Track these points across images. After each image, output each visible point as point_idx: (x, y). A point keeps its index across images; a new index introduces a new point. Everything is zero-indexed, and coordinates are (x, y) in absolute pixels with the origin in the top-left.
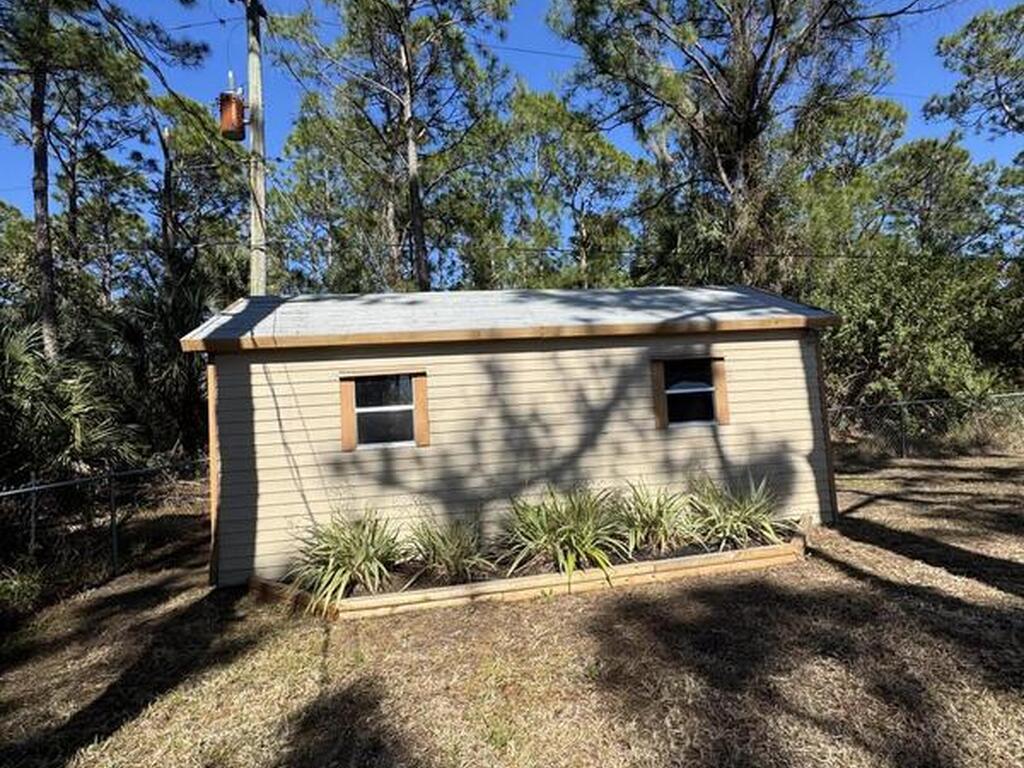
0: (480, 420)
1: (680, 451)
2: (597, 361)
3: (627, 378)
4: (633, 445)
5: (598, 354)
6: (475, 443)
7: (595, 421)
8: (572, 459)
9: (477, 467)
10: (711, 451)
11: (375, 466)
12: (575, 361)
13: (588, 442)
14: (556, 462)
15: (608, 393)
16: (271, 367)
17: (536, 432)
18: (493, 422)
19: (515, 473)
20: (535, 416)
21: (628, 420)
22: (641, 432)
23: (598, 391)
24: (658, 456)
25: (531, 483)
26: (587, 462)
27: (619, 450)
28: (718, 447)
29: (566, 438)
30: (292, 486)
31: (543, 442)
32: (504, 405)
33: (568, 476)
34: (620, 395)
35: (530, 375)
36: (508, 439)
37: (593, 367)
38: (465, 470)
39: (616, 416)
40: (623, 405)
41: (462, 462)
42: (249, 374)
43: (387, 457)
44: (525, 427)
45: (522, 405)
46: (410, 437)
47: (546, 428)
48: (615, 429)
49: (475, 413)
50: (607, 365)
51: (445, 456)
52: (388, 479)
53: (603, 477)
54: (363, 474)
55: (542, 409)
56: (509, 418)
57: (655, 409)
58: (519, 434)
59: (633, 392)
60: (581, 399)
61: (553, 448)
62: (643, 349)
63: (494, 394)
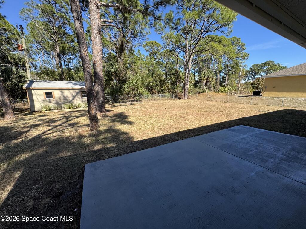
0: (60, 97)
1: (84, 100)
4: (78, 99)
5: (74, 90)
6: (60, 99)
7: (74, 97)
8: (72, 100)
9: (60, 101)
11: (48, 101)
12: (71, 91)
13: (73, 99)
15: (76, 94)
16: (34, 90)
17: (67, 98)
18: (62, 97)
19: (65, 102)
22: (79, 98)
23: (74, 94)
24: (81, 100)
25: (67, 103)
26: (73, 101)
27: (77, 100)
30: (38, 102)
31: (68, 99)
32: (63, 95)
33: (71, 102)
35: (66, 93)
37: (74, 92)
38: (59, 101)
39: (76, 96)
41: (59, 100)
42: (32, 91)
43: (49, 100)
44: (66, 97)
46: (52, 98)
47: (68, 98)
48: (76, 98)
49: (60, 96)
51: (56, 100)
52: (50, 102)
53: (75, 102)
54: (47, 101)
56: (64, 96)
57: (81, 96)
58: (65, 98)
59: (78, 94)
60: (72, 95)
61: (69, 99)
62: (80, 90)
63: (62, 94)
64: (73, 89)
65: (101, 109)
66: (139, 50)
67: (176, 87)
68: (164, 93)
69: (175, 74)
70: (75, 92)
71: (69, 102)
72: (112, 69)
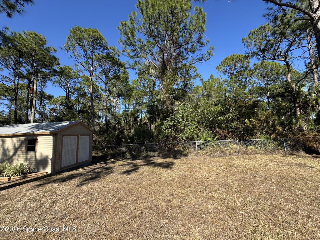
1: (29, 156)
2: (18, 139)
3: (22, 143)
4: (21, 155)
7: (16, 151)
8: (12, 157)
10: (34, 157)
12: (15, 139)
13: (15, 154)
14: (9, 157)
17: (7, 152)
19: (3, 159)
20: (8, 149)
21: (21, 150)
22: (23, 153)
23: (17, 145)
25: (5, 161)
26: (14, 158)
27: (19, 156)
28: (35, 156)
29: (11, 153)
31: (8, 154)
32: (3, 147)
33: (11, 160)
34: (20, 146)
35: (8, 143)
36: (3, 153)
37: (17, 141)
40: (21, 148)
45: (6, 147)
48: (19, 152)
50: (19, 140)
55: (9, 148)
57: (26, 149)
58: (5, 153)
59: (23, 145)
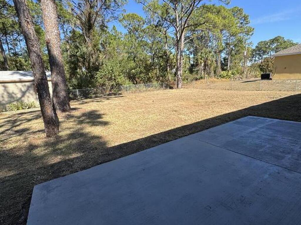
0: (3, 94)
3: (29, 87)
4: (31, 96)
6: (3, 97)
7: (24, 94)
8: (21, 98)
9: (3, 100)
12: (19, 85)
13: (23, 96)
14: (18, 99)
15: (26, 89)
17: (13, 95)
18: (5, 95)
19: (10, 100)
22: (32, 94)
25: (13, 101)
26: (23, 99)
27: (28, 97)
29: (19, 95)
32: (7, 91)
35: (12, 88)
37: (23, 86)
39: (27, 92)
40: (28, 91)
44: (11, 94)
47: (16, 95)
48: (27, 94)
49: (3, 92)
53: (26, 100)
55: (14, 91)
56: (8, 93)
57: (35, 91)
58: (11, 96)
60: (21, 90)
61: (17, 97)
62: (32, 83)
63: (5, 89)
64: (21, 82)
65: (64, 106)
66: (114, 26)
67: (166, 74)
68: (151, 81)
69: (164, 57)
70: (25, 85)
71: (17, 101)
72: (78, 53)
